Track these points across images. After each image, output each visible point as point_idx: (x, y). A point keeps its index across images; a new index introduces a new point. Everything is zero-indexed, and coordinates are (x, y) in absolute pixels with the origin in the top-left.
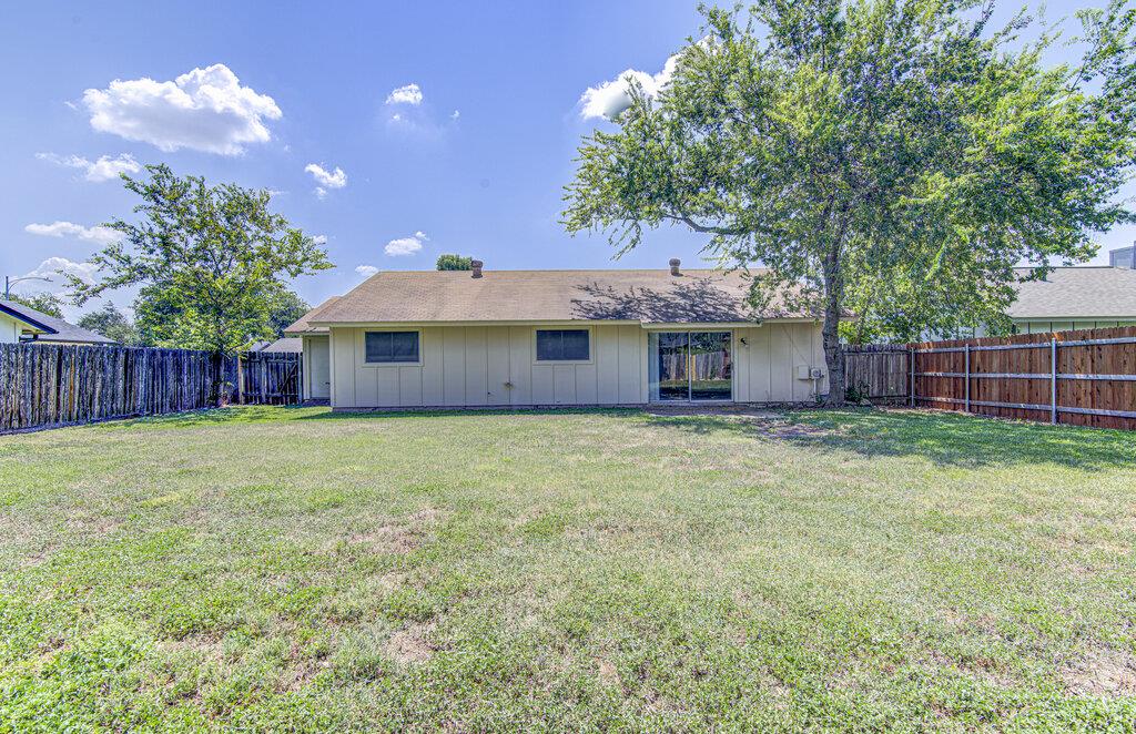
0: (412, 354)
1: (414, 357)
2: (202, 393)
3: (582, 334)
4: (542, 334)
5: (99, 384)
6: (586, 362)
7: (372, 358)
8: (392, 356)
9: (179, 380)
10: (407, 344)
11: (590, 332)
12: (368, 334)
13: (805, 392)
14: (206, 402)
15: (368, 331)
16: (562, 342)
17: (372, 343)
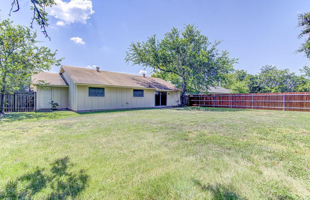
0: (102, 94)
1: (103, 95)
3: (142, 91)
4: (134, 90)
6: (143, 97)
7: (91, 95)
8: (96, 95)
10: (101, 91)
11: (144, 90)
12: (89, 88)
13: (176, 104)
15: (90, 87)
16: (138, 92)
17: (90, 91)
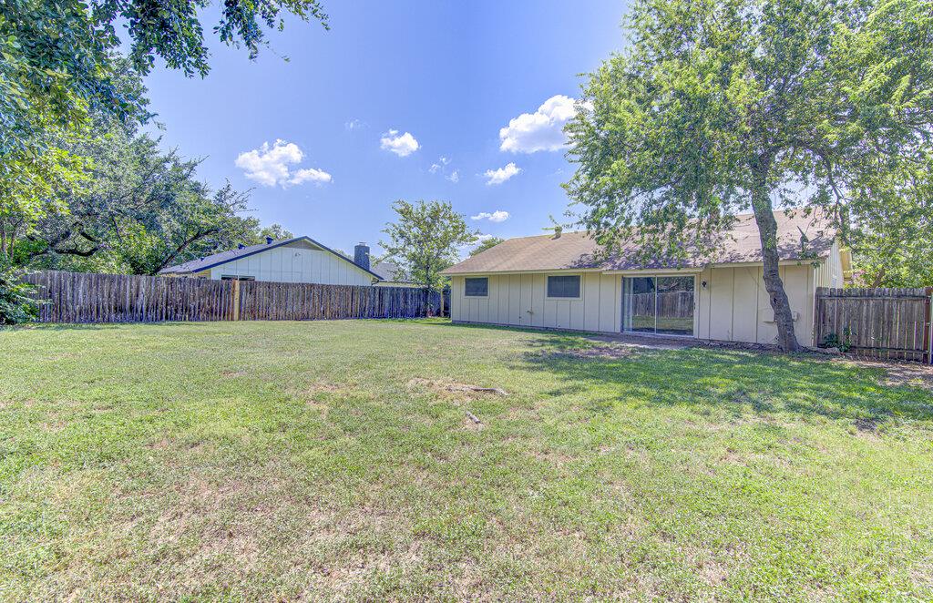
1: (486, 293)
2: (418, 309)
3: (576, 279)
4: (551, 279)
5: (368, 302)
6: (577, 299)
7: (468, 293)
8: (477, 292)
9: (406, 302)
10: (483, 286)
11: (581, 277)
12: (466, 279)
13: (770, 335)
14: (419, 314)
17: (468, 285)
